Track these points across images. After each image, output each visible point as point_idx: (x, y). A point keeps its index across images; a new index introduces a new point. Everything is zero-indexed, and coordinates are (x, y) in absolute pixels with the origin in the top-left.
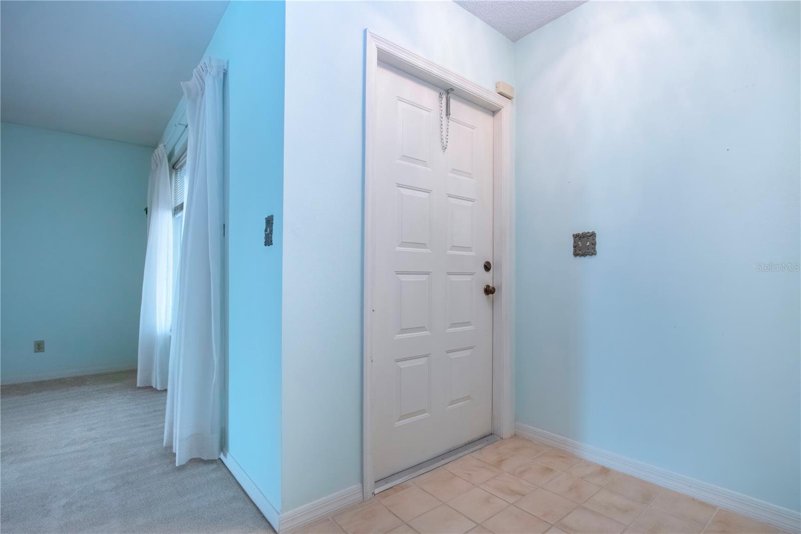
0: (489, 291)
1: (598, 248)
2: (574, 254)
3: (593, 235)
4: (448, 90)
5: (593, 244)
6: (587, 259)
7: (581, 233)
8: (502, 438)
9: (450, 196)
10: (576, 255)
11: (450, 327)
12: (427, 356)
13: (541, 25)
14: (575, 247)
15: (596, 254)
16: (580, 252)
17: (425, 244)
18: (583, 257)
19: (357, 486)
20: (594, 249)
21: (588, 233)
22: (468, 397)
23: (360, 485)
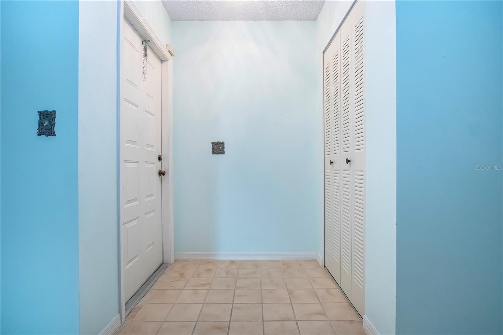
0: (161, 173)
1: (225, 150)
2: (212, 153)
3: (223, 143)
4: (147, 40)
5: (223, 148)
6: (220, 155)
7: (216, 142)
8: (170, 264)
9: (146, 111)
10: (213, 153)
11: (146, 198)
12: (137, 218)
13: (192, 20)
14: (213, 149)
15: (224, 153)
16: (216, 152)
17: (136, 142)
18: (217, 154)
19: (118, 316)
20: (223, 150)
21: (220, 142)
22: (153, 243)
23: (119, 314)
